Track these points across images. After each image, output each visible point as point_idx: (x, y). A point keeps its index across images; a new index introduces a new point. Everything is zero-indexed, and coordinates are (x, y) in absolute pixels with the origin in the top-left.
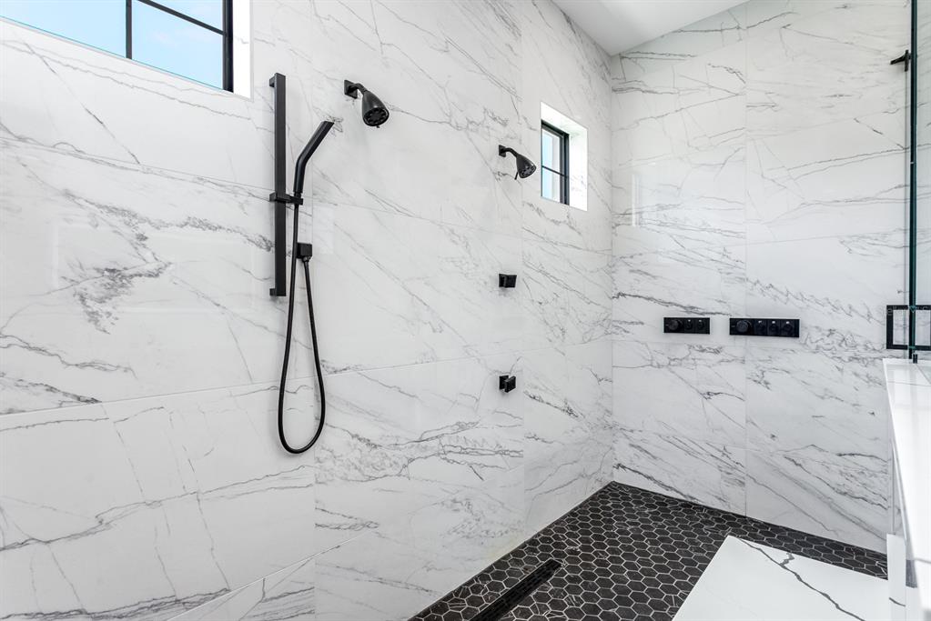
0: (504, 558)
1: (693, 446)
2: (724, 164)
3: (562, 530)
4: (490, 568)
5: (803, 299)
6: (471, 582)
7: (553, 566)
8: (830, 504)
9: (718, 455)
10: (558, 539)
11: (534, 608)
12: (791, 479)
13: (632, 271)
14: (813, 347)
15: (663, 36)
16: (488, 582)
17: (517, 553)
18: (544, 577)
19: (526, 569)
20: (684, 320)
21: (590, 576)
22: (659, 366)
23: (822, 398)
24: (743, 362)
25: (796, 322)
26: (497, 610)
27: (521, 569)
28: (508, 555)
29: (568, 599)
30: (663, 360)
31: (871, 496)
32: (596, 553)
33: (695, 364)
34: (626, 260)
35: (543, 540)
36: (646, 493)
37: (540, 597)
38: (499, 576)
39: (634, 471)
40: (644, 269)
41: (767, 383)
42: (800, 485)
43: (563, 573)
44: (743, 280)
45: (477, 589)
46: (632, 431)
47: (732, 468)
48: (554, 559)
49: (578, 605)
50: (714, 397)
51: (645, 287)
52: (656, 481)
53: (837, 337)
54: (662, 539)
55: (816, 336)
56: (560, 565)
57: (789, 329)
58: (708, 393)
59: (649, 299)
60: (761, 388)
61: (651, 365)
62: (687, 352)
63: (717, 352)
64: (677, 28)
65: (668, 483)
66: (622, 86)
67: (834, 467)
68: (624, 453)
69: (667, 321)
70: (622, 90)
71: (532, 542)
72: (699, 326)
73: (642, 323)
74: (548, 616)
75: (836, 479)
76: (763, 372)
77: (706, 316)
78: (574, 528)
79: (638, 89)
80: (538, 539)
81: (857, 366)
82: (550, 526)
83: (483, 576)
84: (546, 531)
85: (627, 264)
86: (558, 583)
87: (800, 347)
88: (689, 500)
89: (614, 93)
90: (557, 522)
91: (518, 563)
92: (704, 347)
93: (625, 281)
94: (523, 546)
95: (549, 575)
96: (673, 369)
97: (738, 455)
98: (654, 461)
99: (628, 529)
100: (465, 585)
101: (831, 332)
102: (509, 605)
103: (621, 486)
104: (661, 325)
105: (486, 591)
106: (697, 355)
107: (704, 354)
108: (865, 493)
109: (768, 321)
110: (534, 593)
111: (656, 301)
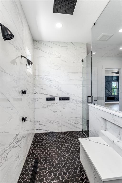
0: (24, 165)
1: (52, 122)
2: (57, 69)
3: (33, 150)
4: (23, 170)
5: (70, 94)
6: (20, 178)
7: (37, 160)
8: (73, 126)
9: (57, 122)
10: (33, 152)
11: (41, 173)
12: (69, 123)
13: (39, 88)
14: (71, 102)
15: (46, 41)
16: (25, 174)
17: (26, 161)
18: (37, 164)
19: (32, 164)
20: (50, 98)
21: (46, 158)
22: (45, 107)
23: (73, 110)
24: (61, 105)
25: (69, 98)
26: (33, 181)
27: (30, 165)
28: (25, 163)
29: (46, 166)
30: (46, 106)
31: (79, 123)
32: (44, 151)
33: (53, 106)
34: (38, 85)
35: (30, 154)
36: (43, 133)
37: (40, 169)
38: (26, 171)
39: (40, 130)
40: (42, 87)
41: (65, 108)
42: (70, 124)
43: (40, 160)
44: (61, 91)
45: (23, 179)
46: (39, 121)
47: (59, 124)
48: (36, 158)
49: (49, 166)
50: (56, 112)
51: (42, 91)
52: (45, 130)
53: (74, 100)
54: (53, 142)
55: (72, 100)
56: (38, 159)
57: (68, 99)
58: (55, 111)
59: (43, 94)
60: (64, 109)
61: (44, 107)
62: (51, 104)
63: (56, 104)
64: (48, 41)
65: (47, 130)
66: (36, 48)
67: (74, 120)
68: (38, 126)
69: (47, 98)
70: (36, 49)
71: (28, 156)
72: (53, 99)
73: (42, 99)
74: (45, 173)
75: (74, 122)
76: (64, 106)
77: (54, 97)
78: (35, 148)
79: (40, 50)
80: (29, 155)
81: (77, 104)
82: (30, 150)
83: (22, 174)
84: (29, 152)
85: (38, 86)
86: (41, 163)
87: (69, 102)
88: (52, 132)
89: (34, 49)
90: (30, 148)
91: (28, 164)
92: (54, 103)
93: (37, 90)
94: (27, 159)
95: (38, 163)
96: (48, 108)
97: (60, 121)
98: (44, 126)
99: (46, 143)
100: (19, 180)
101: (74, 99)
102: (35, 177)
103: (38, 134)
104: (46, 99)
105: (26, 177)
106: (53, 104)
107: (54, 104)
108: (78, 123)
109: (65, 98)
110: (38, 169)
111: (44, 94)
